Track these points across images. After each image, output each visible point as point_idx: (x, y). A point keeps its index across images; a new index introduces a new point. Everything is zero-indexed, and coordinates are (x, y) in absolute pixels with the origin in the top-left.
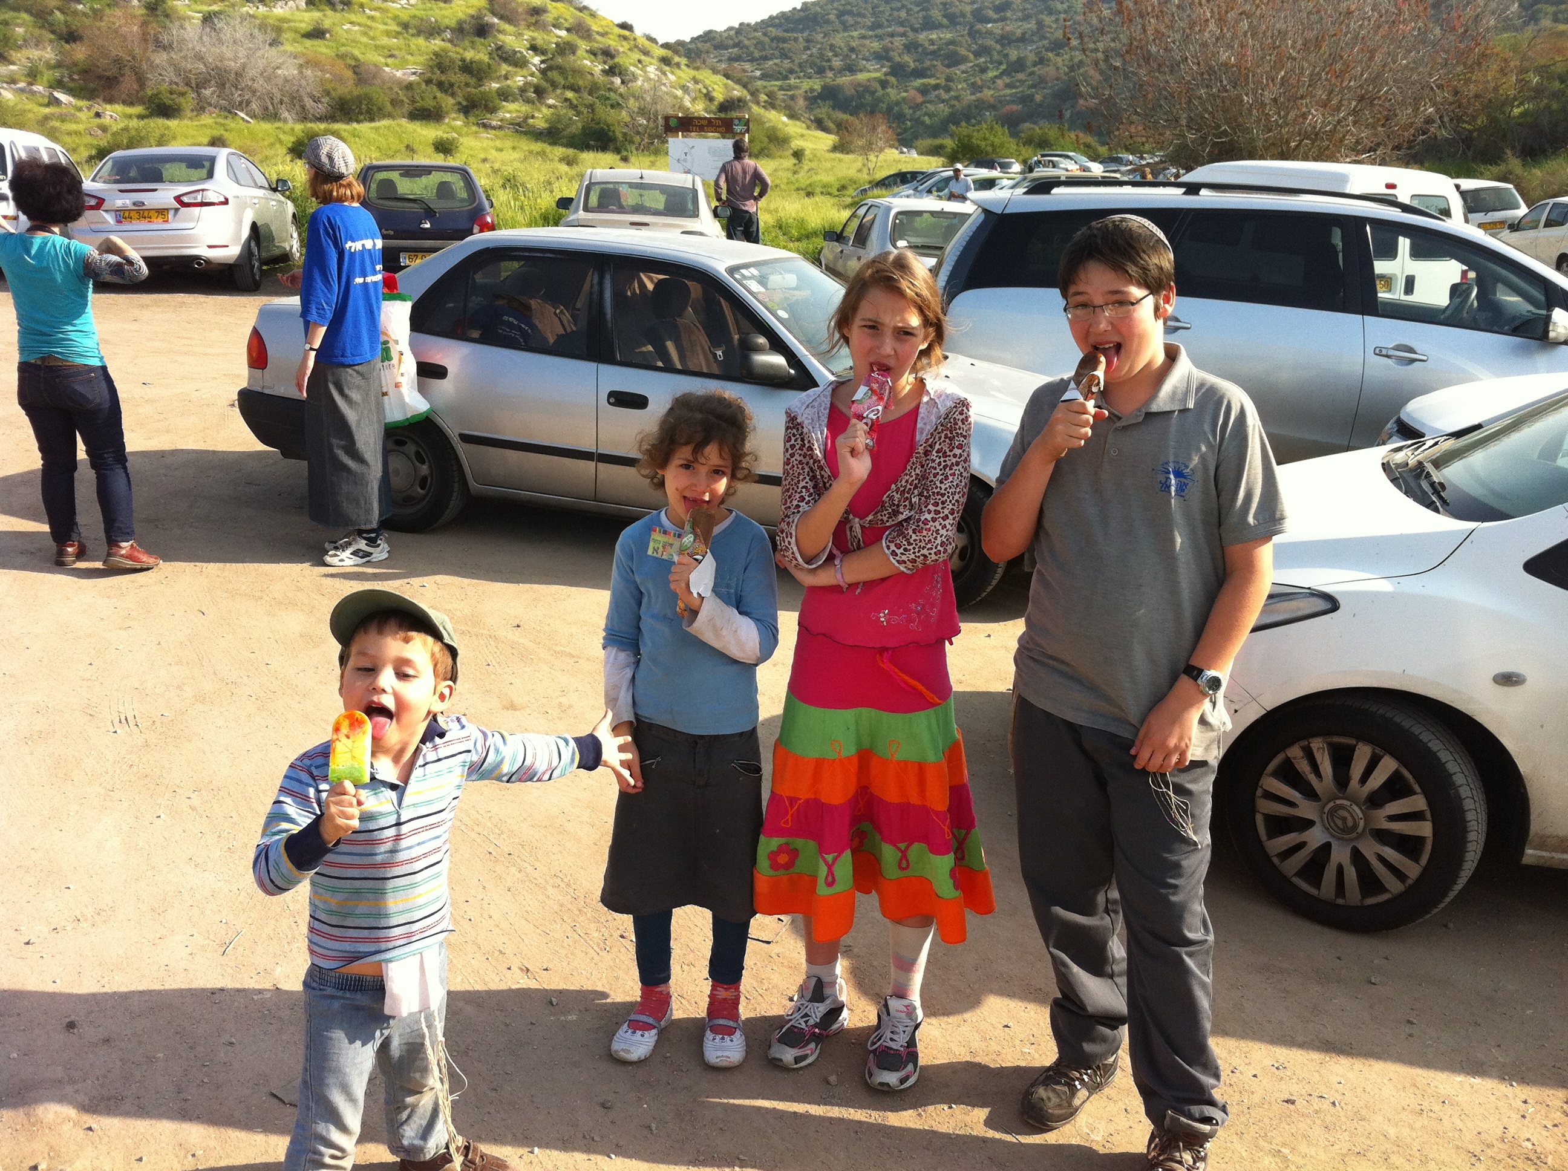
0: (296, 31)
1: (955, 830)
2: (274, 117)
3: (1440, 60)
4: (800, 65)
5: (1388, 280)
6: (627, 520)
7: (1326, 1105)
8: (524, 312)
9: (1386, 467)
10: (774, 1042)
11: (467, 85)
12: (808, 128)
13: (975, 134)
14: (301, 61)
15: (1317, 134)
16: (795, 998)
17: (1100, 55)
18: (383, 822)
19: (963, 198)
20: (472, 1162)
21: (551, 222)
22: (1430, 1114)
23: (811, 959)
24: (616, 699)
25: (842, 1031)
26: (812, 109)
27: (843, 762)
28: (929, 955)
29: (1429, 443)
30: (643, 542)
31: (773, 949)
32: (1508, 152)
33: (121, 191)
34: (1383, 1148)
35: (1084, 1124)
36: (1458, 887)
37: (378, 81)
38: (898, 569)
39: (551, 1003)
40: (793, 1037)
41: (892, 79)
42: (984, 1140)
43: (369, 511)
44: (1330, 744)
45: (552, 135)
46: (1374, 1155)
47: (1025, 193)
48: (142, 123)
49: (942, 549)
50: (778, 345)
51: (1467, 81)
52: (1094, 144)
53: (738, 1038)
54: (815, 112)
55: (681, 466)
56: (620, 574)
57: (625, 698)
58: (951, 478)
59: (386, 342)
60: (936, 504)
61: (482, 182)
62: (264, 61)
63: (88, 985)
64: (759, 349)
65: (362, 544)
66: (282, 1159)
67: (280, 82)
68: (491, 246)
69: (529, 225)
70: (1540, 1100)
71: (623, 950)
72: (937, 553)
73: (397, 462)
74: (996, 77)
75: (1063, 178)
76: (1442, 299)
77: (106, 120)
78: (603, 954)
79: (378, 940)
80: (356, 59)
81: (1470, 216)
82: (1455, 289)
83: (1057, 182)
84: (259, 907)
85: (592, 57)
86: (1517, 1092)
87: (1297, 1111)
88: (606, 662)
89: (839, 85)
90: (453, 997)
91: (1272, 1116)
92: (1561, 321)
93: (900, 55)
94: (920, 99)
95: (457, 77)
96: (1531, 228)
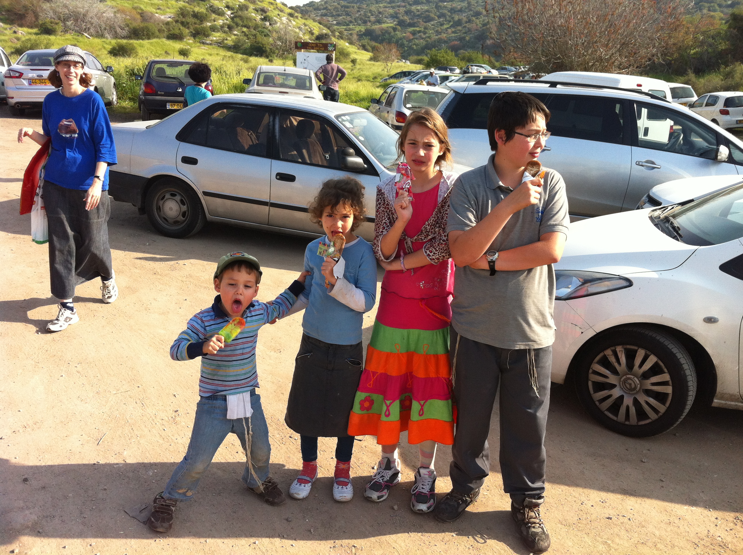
2: (102, 36)
4: (355, 19)
7: (626, 520)
9: (651, 218)
10: (368, 489)
11: (195, 23)
12: (358, 49)
13: (439, 54)
14: (115, 10)
15: (602, 60)
16: (376, 468)
21: (240, 91)
22: (674, 524)
23: (384, 450)
25: (399, 484)
26: (360, 40)
29: (668, 208)
32: (689, 70)
33: (31, 70)
34: (654, 541)
36: (683, 417)
37: (152, 21)
38: (430, 262)
40: (376, 486)
41: (399, 27)
44: (625, 349)
45: (236, 48)
46: (650, 544)
47: (474, 84)
48: (37, 37)
50: (359, 153)
51: (670, 37)
52: (494, 61)
53: (350, 487)
54: (362, 41)
55: (328, 216)
62: (97, 9)
63: (32, 461)
64: (350, 155)
67: (105, 19)
68: (220, 101)
69: (228, 92)
70: (723, 517)
71: (291, 444)
73: (172, 204)
74: (448, 28)
75: (487, 78)
76: (664, 139)
77: (19, 35)
79: (226, 386)
80: (142, 10)
81: (675, 99)
82: (672, 135)
84: (113, 421)
85: (256, 12)
86: (713, 514)
87: (613, 522)
89: (373, 29)
91: (601, 525)
92: (724, 151)
93: (402, 16)
94: (412, 37)
95: (190, 20)
96: (699, 107)
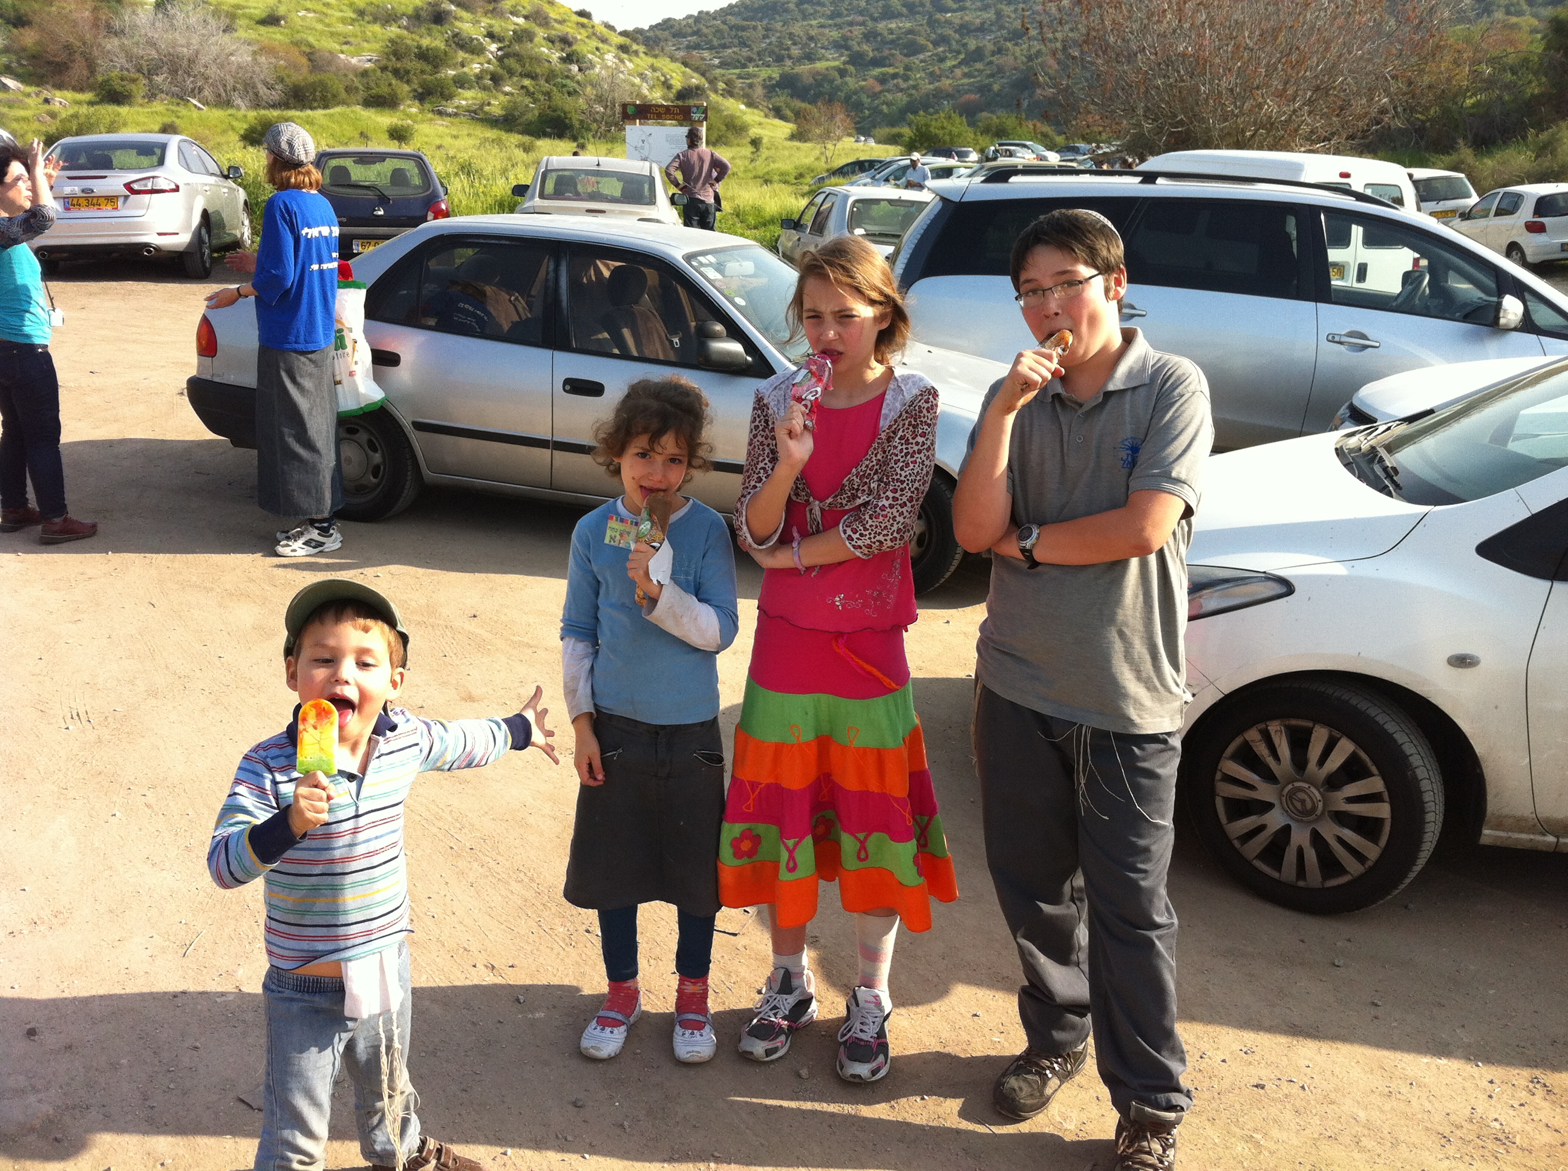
0: (250, 17)
1: (917, 817)
2: (227, 104)
3: (1394, 51)
4: (759, 54)
5: (1341, 268)
6: (584, 508)
7: (1295, 1089)
8: (479, 299)
9: (1339, 452)
10: (745, 1036)
11: (423, 72)
12: (766, 116)
13: (933, 123)
14: (255, 48)
15: (1272, 124)
16: (764, 991)
17: (1059, 45)
18: (341, 815)
19: (920, 187)
20: (445, 1165)
21: (507, 210)
22: (1399, 1096)
23: (777, 950)
24: (575, 691)
25: (812, 1023)
26: (770, 98)
27: (801, 747)
28: (896, 944)
29: (1381, 429)
30: (600, 530)
31: (740, 941)
32: (1461, 141)
33: (70, 178)
34: (1354, 1132)
35: (1056, 1113)
36: (1417, 868)
37: (333, 69)
38: (853, 553)
39: (518, 1000)
40: (763, 1029)
41: (851, 68)
42: (958, 1132)
43: (320, 500)
44: (1287, 727)
45: (508, 122)
46: (1346, 1139)
47: (983, 182)
48: (92, 109)
49: (898, 536)
50: (735, 332)
51: (1421, 72)
52: (1051, 133)
53: (708, 1033)
54: (773, 100)
55: (637, 454)
56: (576, 561)
57: (584, 689)
58: (912, 466)
59: (340, 331)
60: (895, 491)
61: (437, 168)
62: (217, 47)
63: (47, 991)
64: (716, 337)
65: (314, 534)
66: (252, 1166)
67: (234, 68)
68: (445, 232)
69: (484, 212)
70: (1506, 1079)
71: (589, 945)
72: (893, 540)
73: (350, 451)
74: (954, 66)
75: (1020, 167)
76: (1393, 286)
77: (56, 106)
78: (569, 949)
79: (336, 938)
80: (311, 46)
81: (1422, 204)
82: (1407, 276)
83: (1014, 171)
84: (218, 906)
85: (550, 44)
86: (1484, 1072)
87: (1267, 1095)
88: (565, 653)
89: (797, 74)
90: (419, 995)
91: (1242, 1101)
92: (1512, 308)
93: (859, 44)
94: (878, 88)
95: (413, 64)
96: (1482, 217)
